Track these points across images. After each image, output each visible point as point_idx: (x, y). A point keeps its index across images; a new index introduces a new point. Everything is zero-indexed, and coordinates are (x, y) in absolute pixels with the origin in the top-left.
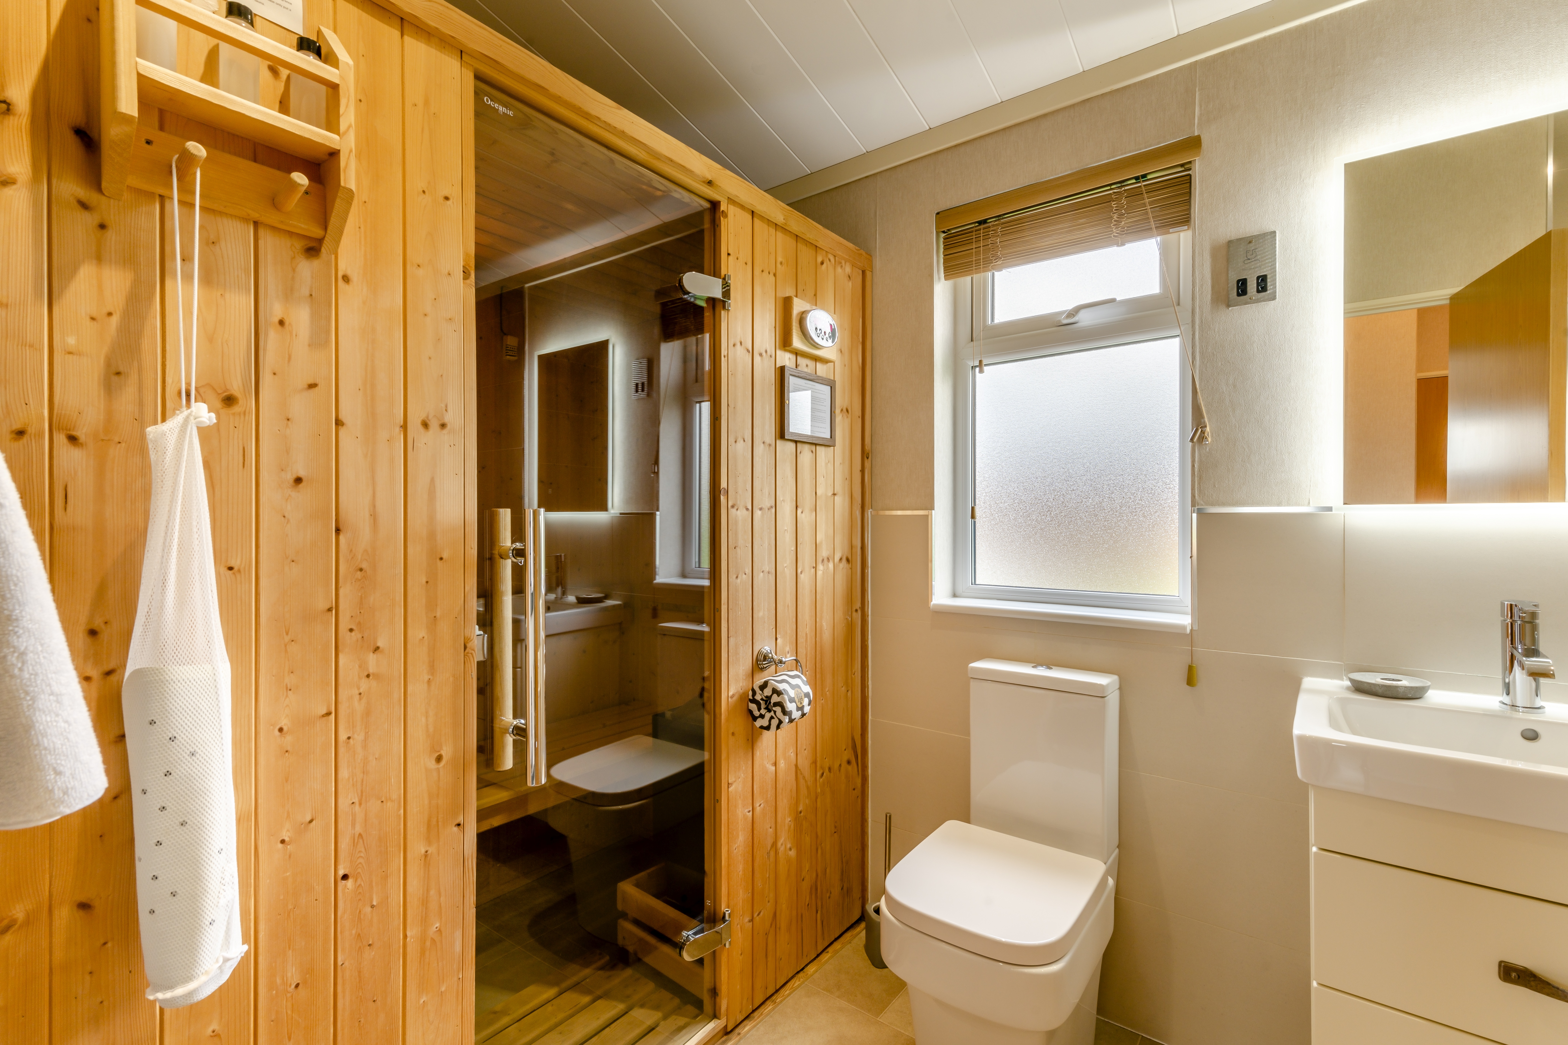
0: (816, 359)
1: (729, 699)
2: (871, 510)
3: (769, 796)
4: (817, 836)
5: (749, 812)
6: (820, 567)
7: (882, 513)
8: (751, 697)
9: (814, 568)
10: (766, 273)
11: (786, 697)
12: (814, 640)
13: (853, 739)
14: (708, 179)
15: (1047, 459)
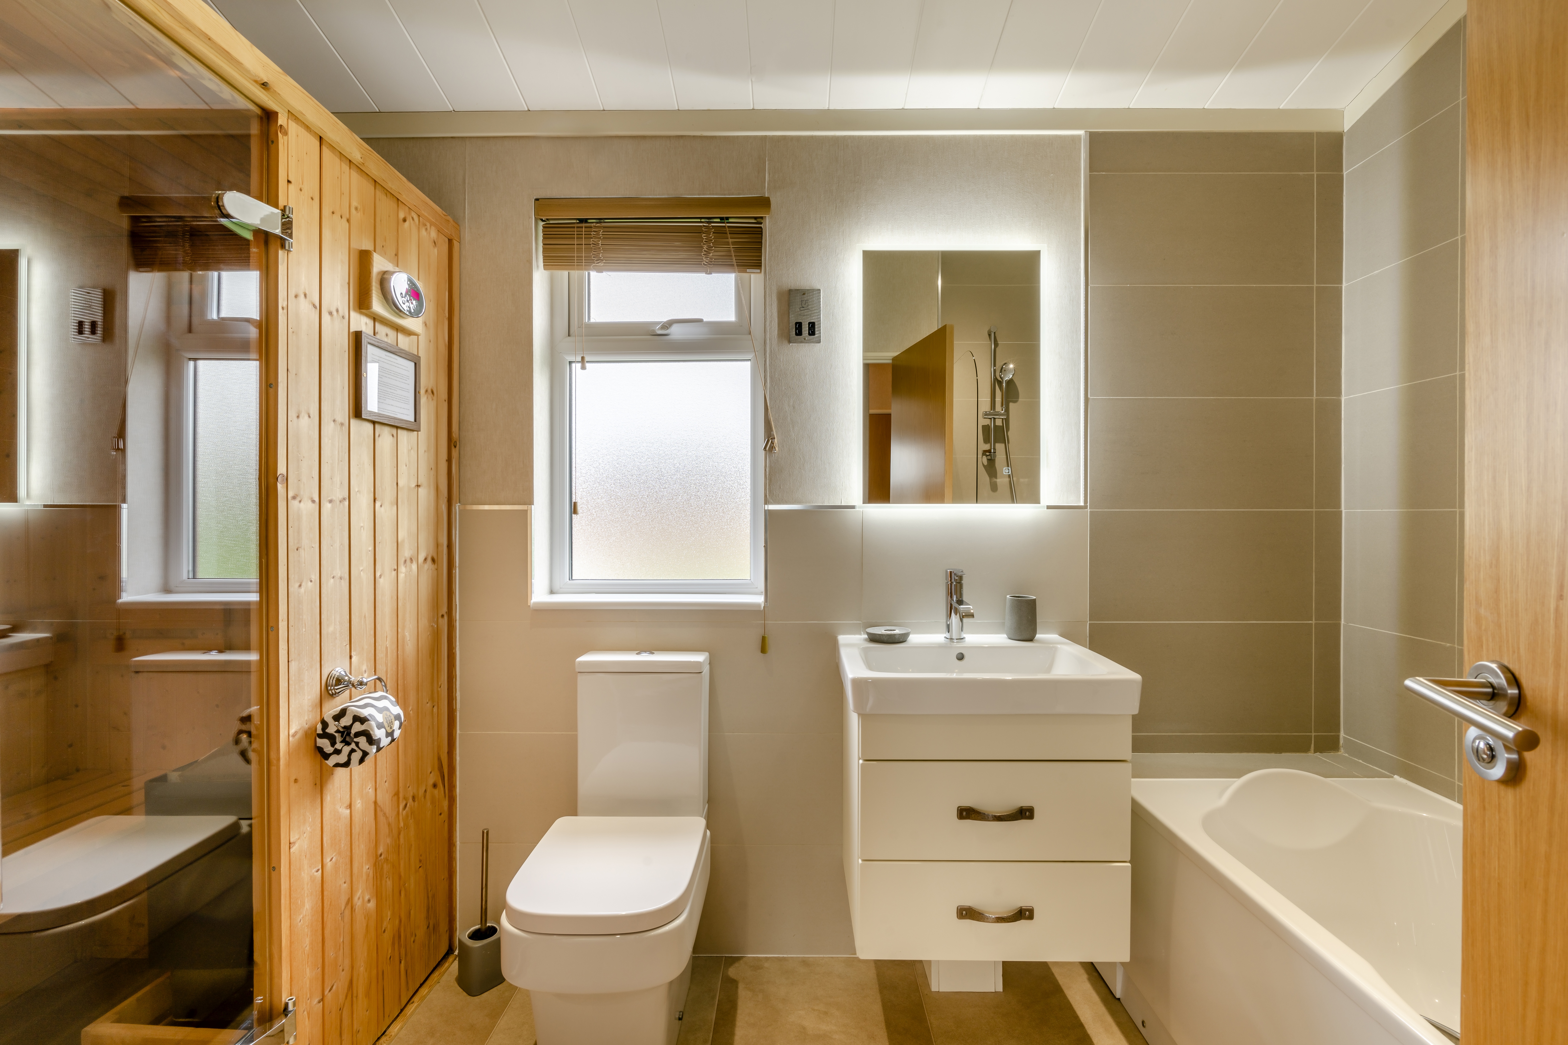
0: (397, 329)
1: (291, 738)
2: (459, 504)
3: (343, 846)
4: (400, 877)
5: (317, 871)
6: (402, 569)
7: (469, 507)
8: (319, 731)
9: (395, 570)
10: (336, 217)
11: (373, 723)
12: (395, 654)
13: (439, 759)
14: (262, 80)
15: (642, 458)
